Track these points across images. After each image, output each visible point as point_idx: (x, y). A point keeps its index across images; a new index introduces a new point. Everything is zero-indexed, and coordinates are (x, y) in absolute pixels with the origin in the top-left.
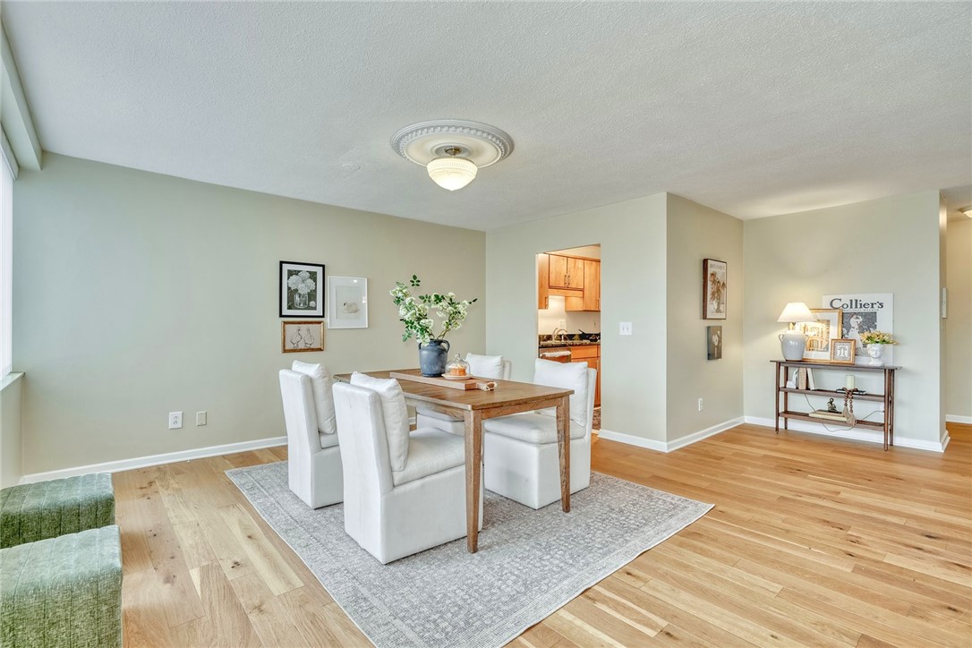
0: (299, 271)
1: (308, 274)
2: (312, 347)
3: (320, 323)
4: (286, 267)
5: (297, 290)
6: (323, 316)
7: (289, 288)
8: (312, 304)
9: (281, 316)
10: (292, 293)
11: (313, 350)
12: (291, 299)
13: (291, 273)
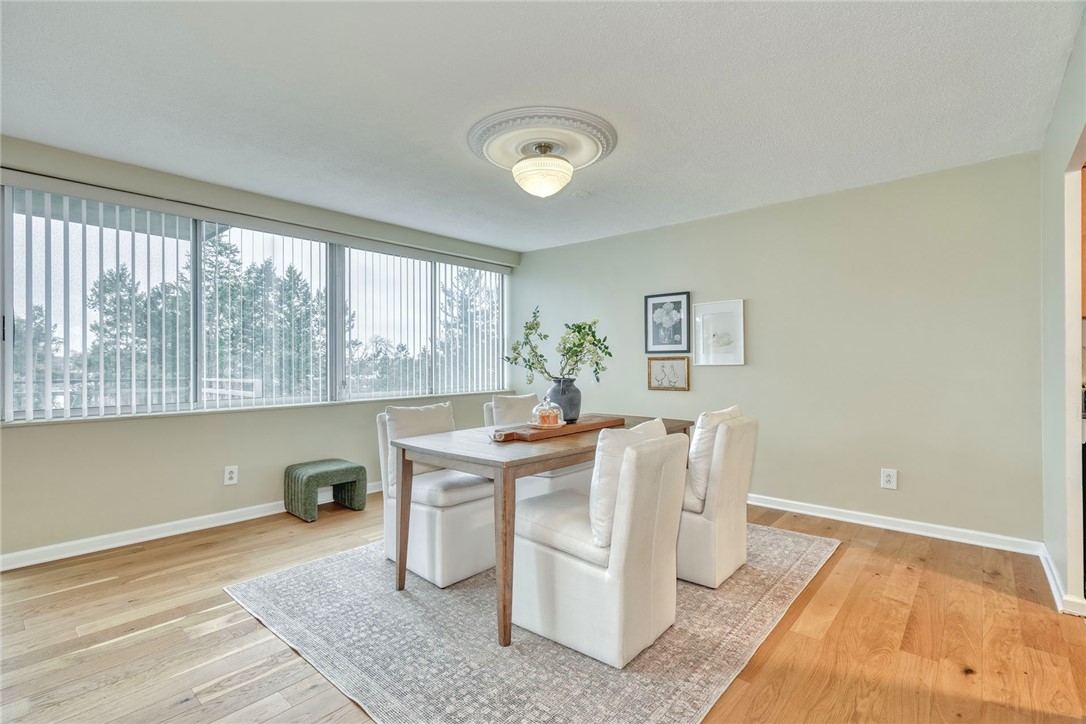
0: (663, 304)
1: (672, 305)
2: (677, 385)
3: (683, 358)
4: (651, 301)
5: (661, 324)
6: (688, 351)
7: (654, 323)
8: (677, 337)
9: (647, 352)
10: (658, 326)
11: (676, 389)
12: (656, 333)
13: (656, 307)
